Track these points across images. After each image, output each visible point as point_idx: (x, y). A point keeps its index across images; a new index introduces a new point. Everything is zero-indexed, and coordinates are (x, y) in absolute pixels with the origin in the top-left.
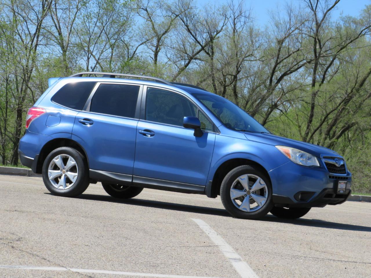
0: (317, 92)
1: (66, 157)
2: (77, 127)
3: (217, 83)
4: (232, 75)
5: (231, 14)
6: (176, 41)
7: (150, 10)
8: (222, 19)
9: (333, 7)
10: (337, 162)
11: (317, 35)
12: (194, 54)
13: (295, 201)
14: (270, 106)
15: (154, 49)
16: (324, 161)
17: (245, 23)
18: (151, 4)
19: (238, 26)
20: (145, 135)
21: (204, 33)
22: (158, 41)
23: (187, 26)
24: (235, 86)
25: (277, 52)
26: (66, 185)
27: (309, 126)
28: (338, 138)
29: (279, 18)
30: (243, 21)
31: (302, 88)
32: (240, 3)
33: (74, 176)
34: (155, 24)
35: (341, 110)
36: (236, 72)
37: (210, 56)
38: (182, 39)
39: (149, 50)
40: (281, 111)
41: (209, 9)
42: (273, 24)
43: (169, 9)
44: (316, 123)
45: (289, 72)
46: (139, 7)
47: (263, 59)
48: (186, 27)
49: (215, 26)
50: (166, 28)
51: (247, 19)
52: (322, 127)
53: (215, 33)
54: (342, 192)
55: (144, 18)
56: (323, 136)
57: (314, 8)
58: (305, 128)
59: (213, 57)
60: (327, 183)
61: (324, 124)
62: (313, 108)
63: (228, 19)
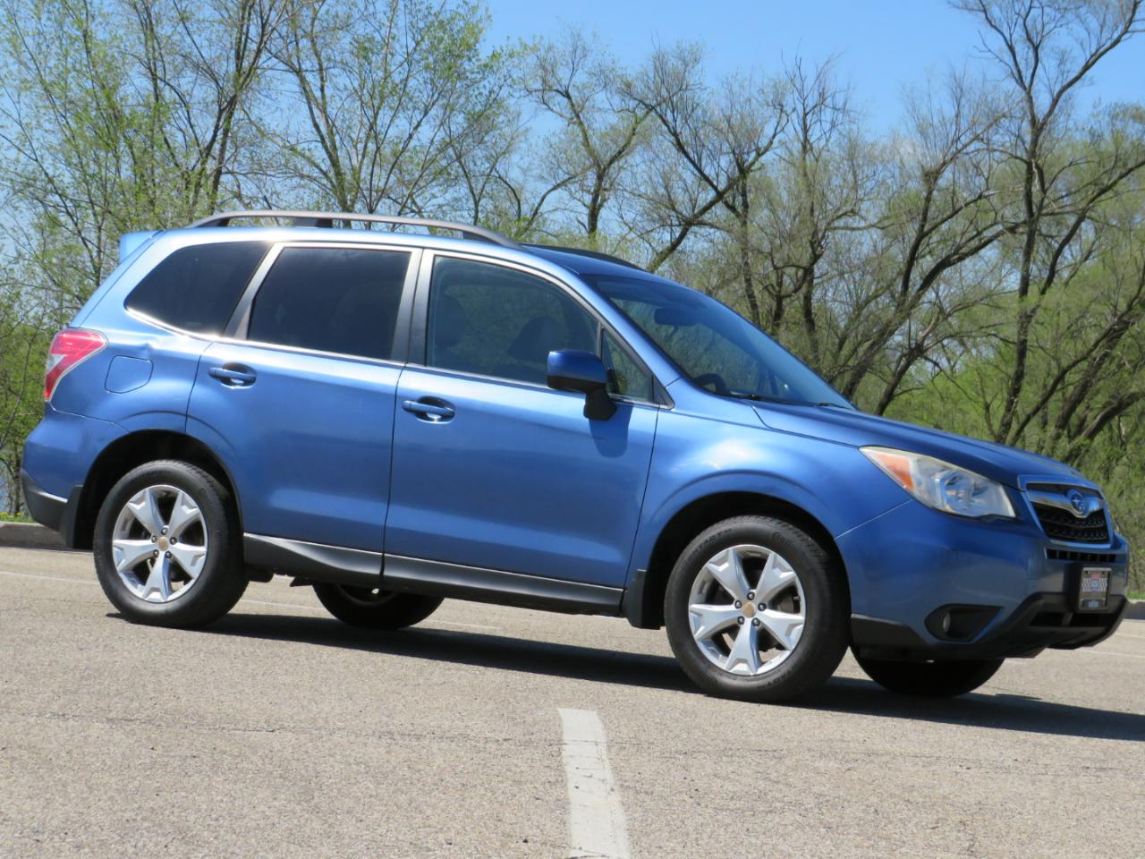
0: (1034, 311)
1: (168, 492)
2: (203, 394)
3: (757, 290)
4: (798, 267)
5: (797, 102)
6: (646, 177)
7: (576, 94)
8: (770, 117)
9: (1077, 78)
10: (1076, 501)
11: (1033, 154)
12: (696, 211)
13: (930, 639)
14: (905, 351)
15: (588, 199)
16: (1030, 497)
17: (833, 125)
18: (581, 77)
19: (815, 133)
20: (422, 415)
21: (721, 153)
22: (600, 178)
23: (675, 134)
24: (808, 298)
25: (922, 204)
26: (170, 585)
27: (1011, 402)
28: (1091, 436)
29: (930, 110)
30: (829, 119)
31: (991, 299)
32: (819, 69)
33: (193, 557)
34: (590, 132)
35: (1098, 359)
36: (811, 258)
37: (738, 215)
38: (661, 171)
39: (574, 203)
40: (936, 364)
41: (736, 88)
42: (912, 125)
43: (627, 90)
44: (1030, 395)
45: (956, 257)
46: (547, 87)
47: (886, 223)
48: (672, 138)
49: (753, 134)
50: (622, 143)
51: (841, 115)
52: (1047, 407)
53: (753, 155)
54: (1093, 605)
55: (561, 116)
56: (1051, 430)
57: (1027, 82)
58: (1002, 411)
59: (746, 216)
60: (1043, 573)
61: (1053, 398)
62: (1022, 354)
63: (788, 115)
